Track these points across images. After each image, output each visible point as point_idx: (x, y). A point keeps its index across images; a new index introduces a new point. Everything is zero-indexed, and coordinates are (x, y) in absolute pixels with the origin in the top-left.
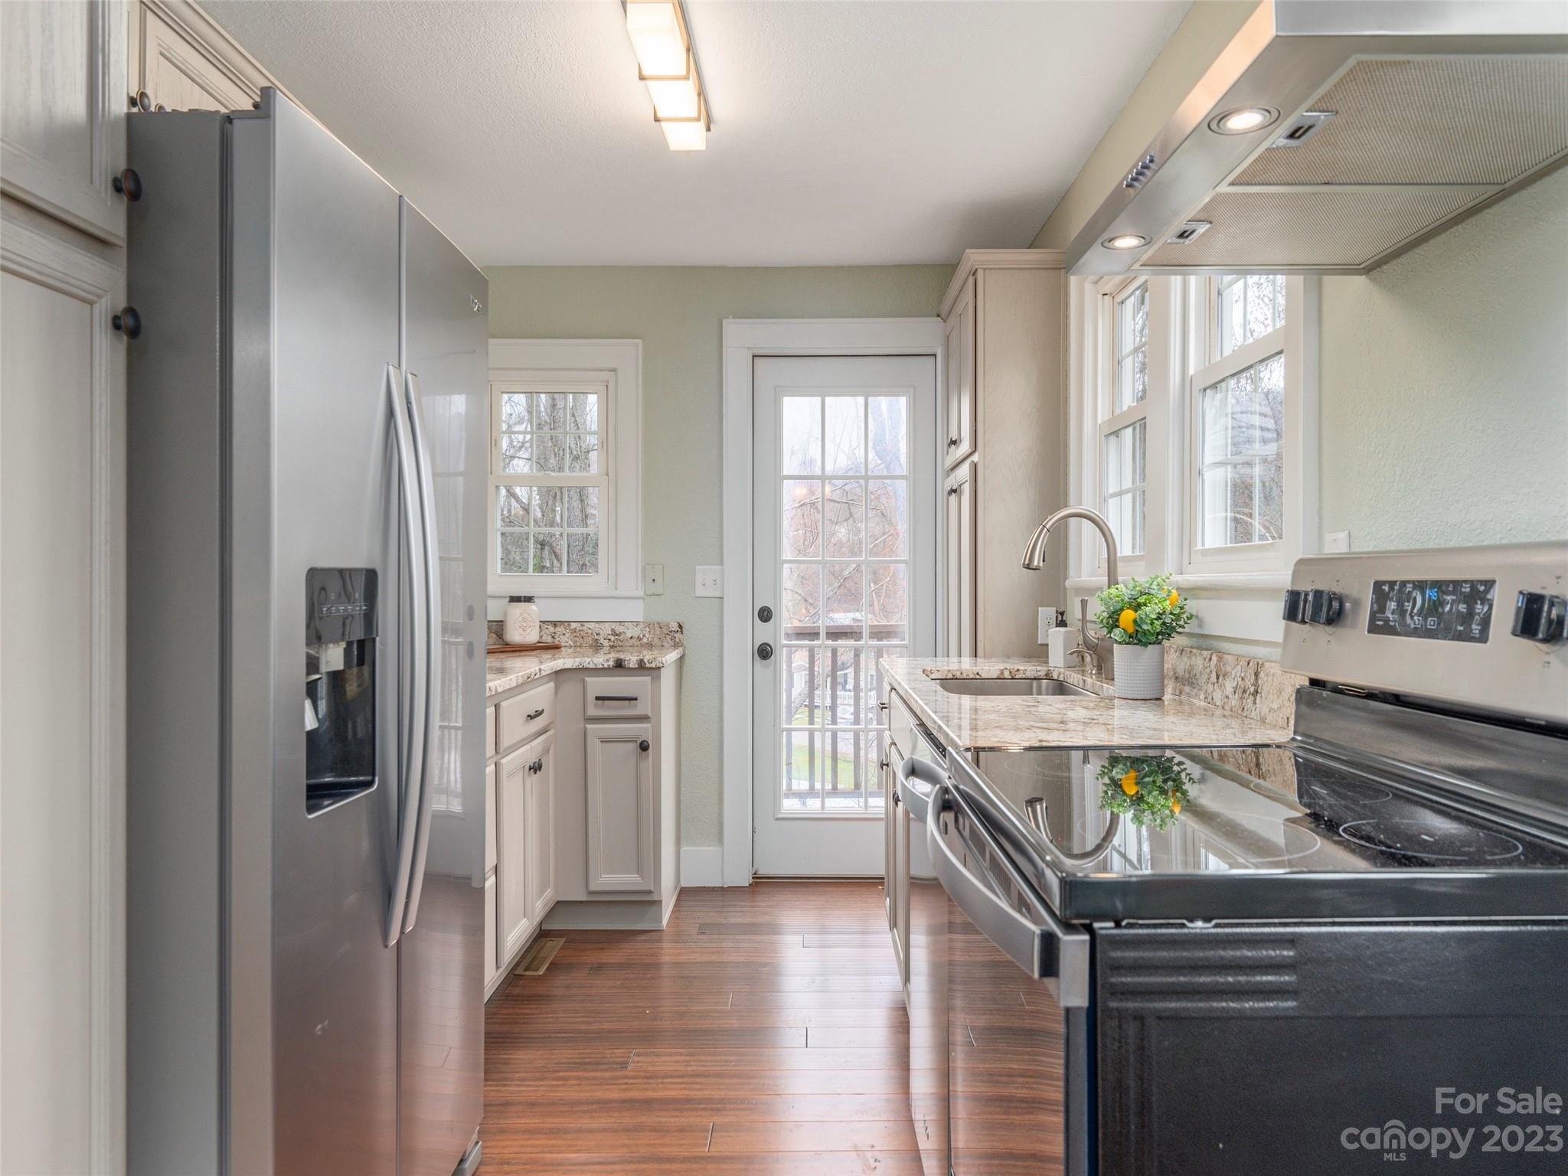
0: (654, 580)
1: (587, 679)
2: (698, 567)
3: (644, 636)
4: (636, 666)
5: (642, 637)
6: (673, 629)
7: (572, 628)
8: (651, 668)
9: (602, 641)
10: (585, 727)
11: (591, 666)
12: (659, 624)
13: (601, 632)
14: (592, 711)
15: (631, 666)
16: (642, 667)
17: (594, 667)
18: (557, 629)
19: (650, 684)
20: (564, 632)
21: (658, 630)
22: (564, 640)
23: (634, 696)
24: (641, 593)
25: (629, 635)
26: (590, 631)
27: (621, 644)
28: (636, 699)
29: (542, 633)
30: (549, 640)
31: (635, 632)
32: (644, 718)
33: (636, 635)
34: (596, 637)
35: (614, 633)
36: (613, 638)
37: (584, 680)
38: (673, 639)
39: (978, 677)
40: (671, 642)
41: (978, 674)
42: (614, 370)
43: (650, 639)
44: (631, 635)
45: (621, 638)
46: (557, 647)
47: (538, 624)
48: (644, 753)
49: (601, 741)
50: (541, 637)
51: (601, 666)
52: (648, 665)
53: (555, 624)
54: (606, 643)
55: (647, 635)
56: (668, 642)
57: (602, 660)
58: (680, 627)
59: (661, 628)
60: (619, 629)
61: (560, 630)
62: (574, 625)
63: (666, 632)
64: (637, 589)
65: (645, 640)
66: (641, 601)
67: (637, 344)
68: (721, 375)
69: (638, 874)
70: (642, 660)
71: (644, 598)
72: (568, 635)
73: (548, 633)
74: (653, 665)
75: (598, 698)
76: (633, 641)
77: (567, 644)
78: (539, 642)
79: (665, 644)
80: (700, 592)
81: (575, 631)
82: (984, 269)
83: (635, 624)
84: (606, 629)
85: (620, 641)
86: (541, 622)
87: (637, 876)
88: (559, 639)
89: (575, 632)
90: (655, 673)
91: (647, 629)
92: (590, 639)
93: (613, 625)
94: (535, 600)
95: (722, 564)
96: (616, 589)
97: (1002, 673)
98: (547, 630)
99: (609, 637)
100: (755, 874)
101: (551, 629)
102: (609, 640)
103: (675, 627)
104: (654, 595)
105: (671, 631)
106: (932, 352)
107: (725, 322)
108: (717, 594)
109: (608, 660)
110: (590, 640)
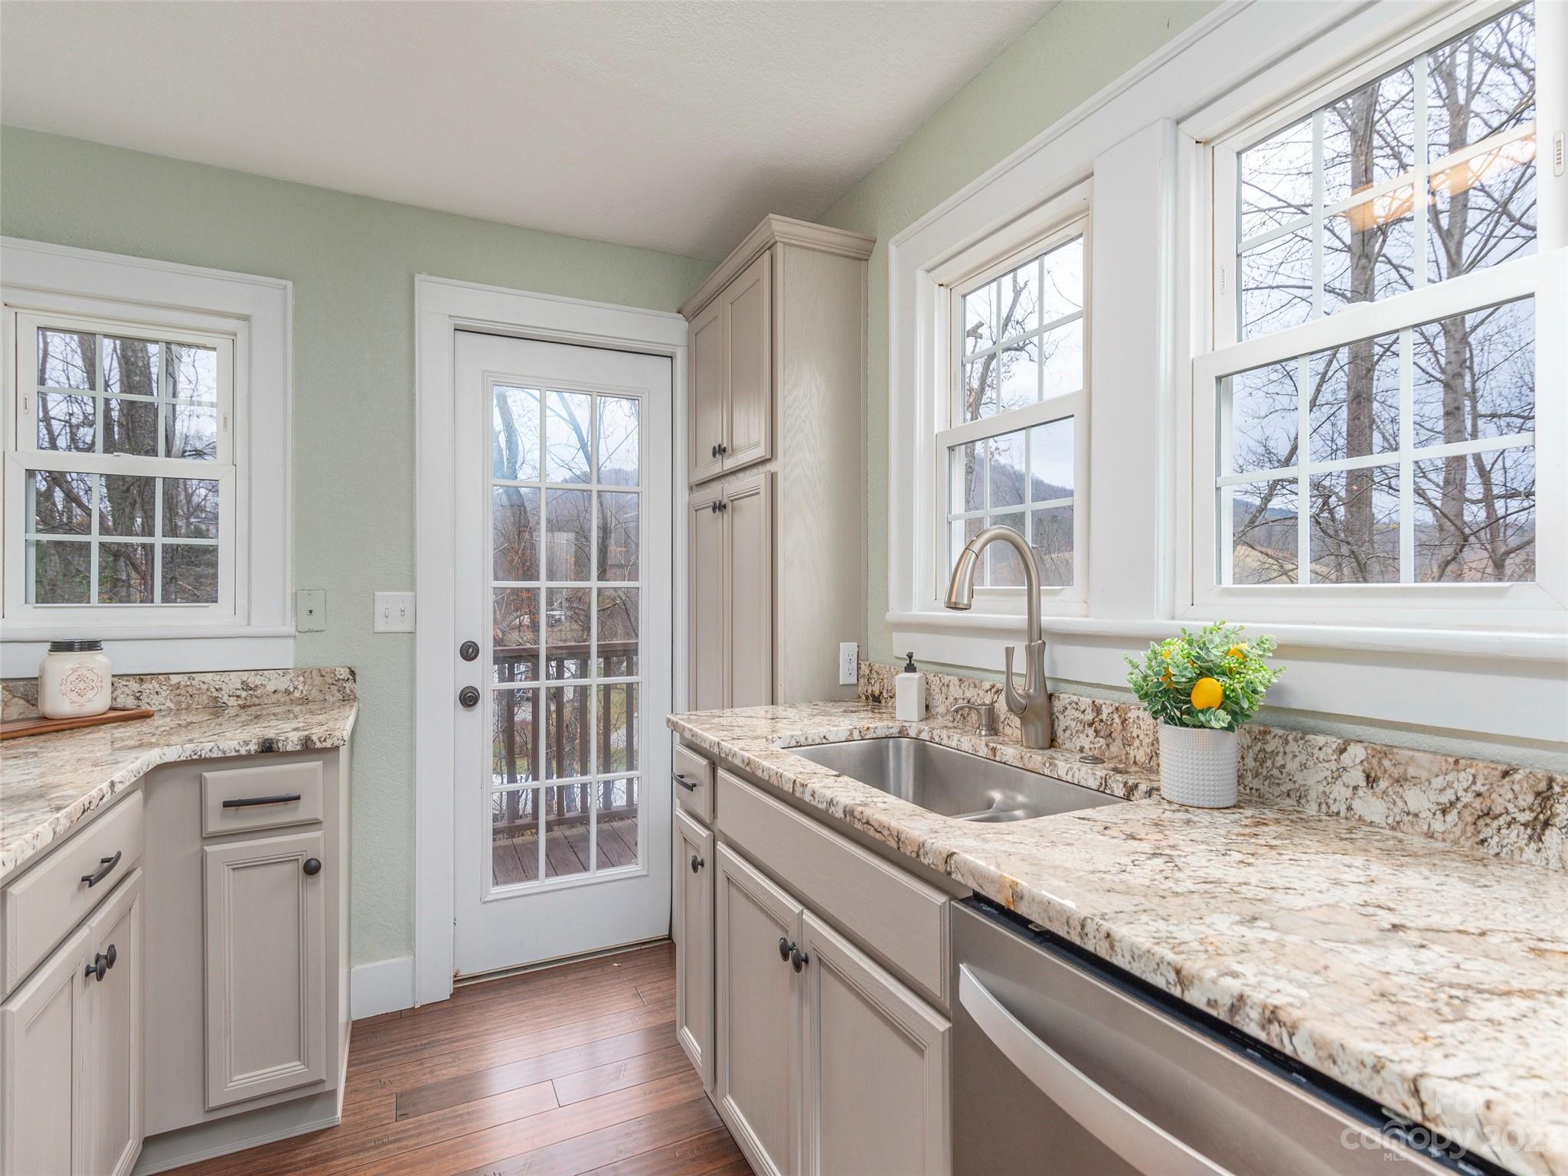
0: (311, 612)
1: (206, 774)
2: (378, 594)
3: (295, 688)
4: (298, 748)
5: (292, 689)
6: (342, 677)
7: (172, 683)
8: (325, 750)
9: (225, 699)
10: (202, 850)
11: (216, 754)
12: (320, 670)
13: (224, 686)
14: (215, 824)
15: (289, 748)
16: (307, 749)
17: (220, 755)
18: (144, 686)
19: (320, 775)
20: (158, 690)
21: (318, 680)
22: (157, 699)
23: (296, 794)
24: (290, 629)
25: (271, 688)
26: (204, 687)
27: (257, 701)
28: (298, 798)
29: (116, 693)
30: (130, 702)
31: (283, 683)
32: (313, 824)
33: (282, 688)
34: (215, 694)
35: (246, 686)
36: (244, 694)
37: (201, 776)
38: (340, 690)
39: (824, 741)
40: (338, 694)
41: (825, 737)
42: (246, 318)
43: (305, 693)
44: (274, 689)
45: (259, 692)
46: (145, 716)
47: (108, 680)
48: (310, 880)
49: (233, 869)
50: (114, 699)
51: (234, 754)
52: (318, 745)
53: (141, 678)
54: (232, 702)
55: (300, 687)
56: (333, 696)
57: (236, 738)
58: (353, 673)
59: (322, 676)
60: (253, 680)
61: (150, 686)
62: (174, 679)
63: (330, 681)
64: (284, 624)
65: (297, 694)
66: (291, 641)
67: (285, 288)
68: (413, 347)
69: (300, 1060)
70: (308, 739)
71: (295, 637)
72: (164, 694)
73: (129, 692)
74: (328, 744)
75: (227, 804)
76: (279, 696)
77: (163, 707)
78: (112, 709)
79: (330, 699)
80: (381, 625)
81: (178, 686)
82: (785, 244)
83: (280, 672)
84: (234, 681)
85: (257, 697)
86: (113, 676)
87: (298, 1063)
88: (147, 701)
89: (178, 688)
90: (330, 756)
91: (301, 679)
92: (204, 697)
93: (245, 676)
94: (103, 645)
95: (412, 586)
96: (249, 624)
97: (851, 734)
98: (126, 689)
99: (238, 693)
100: (455, 976)
101: (134, 686)
102: (238, 697)
103: (344, 673)
104: (310, 631)
105: (339, 680)
106: (667, 350)
107: (418, 278)
108: (408, 628)
109: (246, 743)
110: (205, 699)
